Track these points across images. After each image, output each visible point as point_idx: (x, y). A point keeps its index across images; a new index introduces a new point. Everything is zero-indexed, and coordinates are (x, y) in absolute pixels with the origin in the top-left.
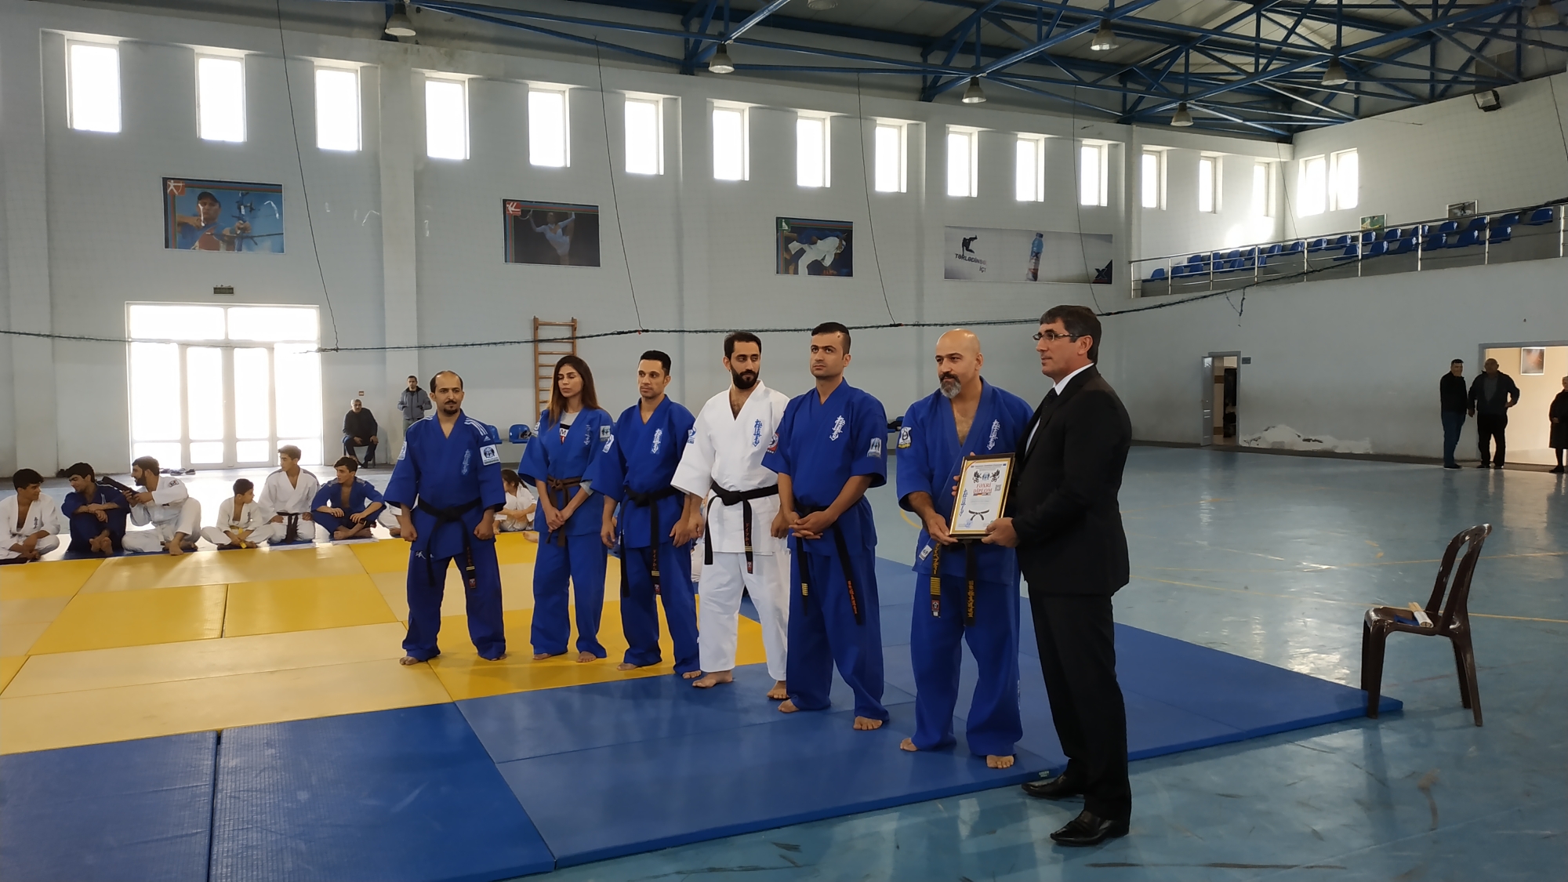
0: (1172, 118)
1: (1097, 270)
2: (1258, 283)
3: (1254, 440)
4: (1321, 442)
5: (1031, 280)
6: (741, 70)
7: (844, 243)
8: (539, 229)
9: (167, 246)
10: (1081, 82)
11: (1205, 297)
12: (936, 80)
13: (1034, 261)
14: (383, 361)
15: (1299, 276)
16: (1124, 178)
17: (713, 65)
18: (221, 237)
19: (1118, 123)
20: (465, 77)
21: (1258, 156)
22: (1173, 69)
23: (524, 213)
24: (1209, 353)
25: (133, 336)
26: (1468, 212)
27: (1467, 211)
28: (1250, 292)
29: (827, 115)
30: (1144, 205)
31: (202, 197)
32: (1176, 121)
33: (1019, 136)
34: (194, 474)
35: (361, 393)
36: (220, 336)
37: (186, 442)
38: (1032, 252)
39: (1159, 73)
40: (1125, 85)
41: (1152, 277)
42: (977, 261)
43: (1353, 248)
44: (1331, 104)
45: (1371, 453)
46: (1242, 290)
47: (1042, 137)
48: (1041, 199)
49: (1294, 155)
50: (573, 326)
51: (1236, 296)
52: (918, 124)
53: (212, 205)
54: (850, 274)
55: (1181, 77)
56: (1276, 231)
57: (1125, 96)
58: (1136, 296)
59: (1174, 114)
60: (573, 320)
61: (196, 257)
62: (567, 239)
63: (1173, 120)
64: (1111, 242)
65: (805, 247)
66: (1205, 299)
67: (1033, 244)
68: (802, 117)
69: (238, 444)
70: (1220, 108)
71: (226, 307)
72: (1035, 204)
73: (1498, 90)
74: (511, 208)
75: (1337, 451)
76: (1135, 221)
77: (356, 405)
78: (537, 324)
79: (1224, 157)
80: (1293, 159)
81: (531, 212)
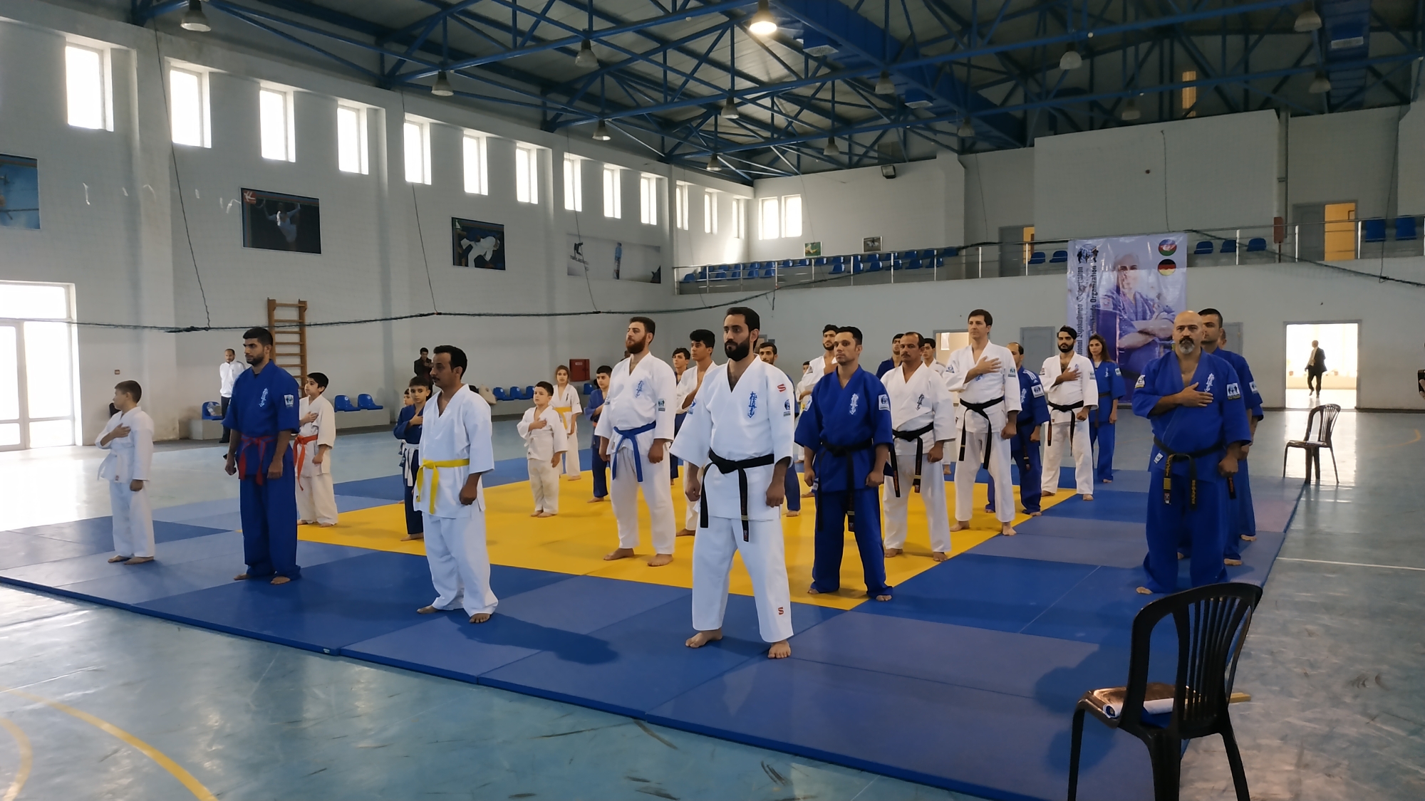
1: (653, 273)
5: (615, 278)
7: (499, 242)
8: (273, 218)
12: (558, 116)
13: (617, 263)
14: (139, 340)
16: (667, 204)
17: (435, 89)
19: (662, 162)
20: (208, 70)
21: (737, 194)
22: (705, 127)
23: (259, 201)
27: (875, 243)
28: (778, 294)
29: (484, 135)
30: (678, 226)
32: (708, 168)
33: (605, 166)
35: (117, 372)
38: (616, 257)
41: (684, 280)
47: (618, 168)
48: (619, 217)
50: (302, 307)
52: (545, 149)
54: (504, 268)
56: (744, 249)
58: (678, 293)
60: (301, 301)
62: (294, 228)
64: (660, 252)
65: (472, 243)
67: (616, 250)
68: (467, 136)
72: (616, 220)
73: (895, 165)
74: (248, 197)
76: (675, 239)
78: (274, 305)
79: (718, 193)
80: (755, 196)
81: (264, 202)
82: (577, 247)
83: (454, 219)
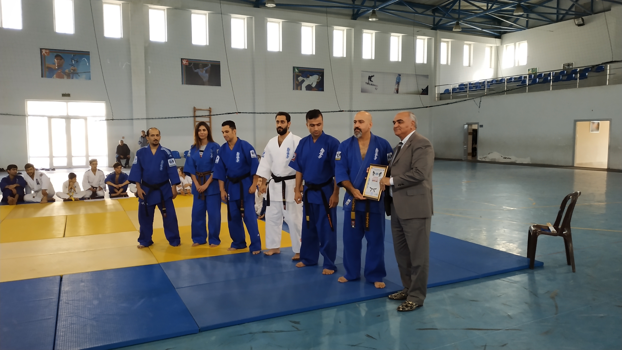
0: (453, 28)
1: (422, 89)
2: (486, 95)
4: (510, 159)
5: (396, 93)
6: (279, 6)
7: (320, 77)
8: (196, 71)
9: (42, 77)
10: (417, 13)
11: (465, 100)
12: (358, 11)
13: (397, 85)
14: (132, 125)
15: (503, 92)
16: (433, 52)
17: (267, 4)
18: (65, 73)
19: (431, 29)
20: (165, 8)
21: (488, 43)
22: (454, 8)
23: (190, 64)
24: (466, 123)
25: (29, 113)
26: (571, 67)
28: (484, 99)
29: (314, 25)
30: (441, 63)
31: (57, 56)
32: (455, 29)
33: (391, 35)
34: (55, 170)
35: (123, 138)
36: (65, 114)
37: (51, 157)
38: (396, 82)
39: (448, 9)
40: (434, 14)
41: (444, 92)
42: (374, 85)
43: (524, 81)
44: (517, 23)
45: (530, 163)
46: (480, 98)
47: (401, 35)
48: (400, 60)
49: (502, 43)
50: (210, 110)
51: (478, 100)
52: (351, 29)
53: (61, 60)
54: (323, 90)
55: (457, 11)
56: (494, 74)
57: (434, 19)
58: (438, 100)
59: (454, 26)
60: (210, 108)
61: (55, 81)
62: (207, 75)
63: (454, 28)
64: (428, 78)
65: (305, 79)
66: (465, 101)
67: (397, 78)
68: (304, 26)
69: (73, 158)
70: (472, 24)
71: (67, 102)
72: (398, 62)
73: (583, 17)
74: (184, 62)
75: (516, 162)
76: (437, 69)
77: (121, 142)
78: (195, 110)
79: (474, 44)
80: (501, 45)
81: (192, 64)
82: (370, 78)
83: (294, 68)
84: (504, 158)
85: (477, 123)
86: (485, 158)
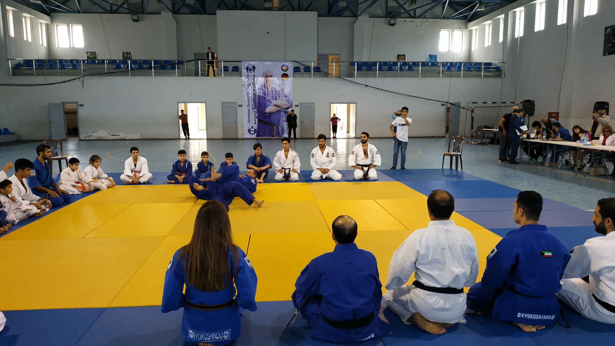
3: (88, 136)
4: (119, 136)
16: (2, 20)
27: (129, 55)
30: (10, 35)
45: (141, 138)
49: (52, 22)
58: (12, 75)
73: (138, 15)
75: (126, 138)
79: (30, 17)
84: (112, 135)
85: (77, 103)
86: (89, 137)
